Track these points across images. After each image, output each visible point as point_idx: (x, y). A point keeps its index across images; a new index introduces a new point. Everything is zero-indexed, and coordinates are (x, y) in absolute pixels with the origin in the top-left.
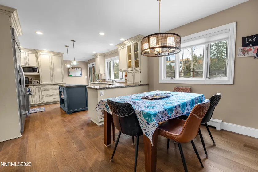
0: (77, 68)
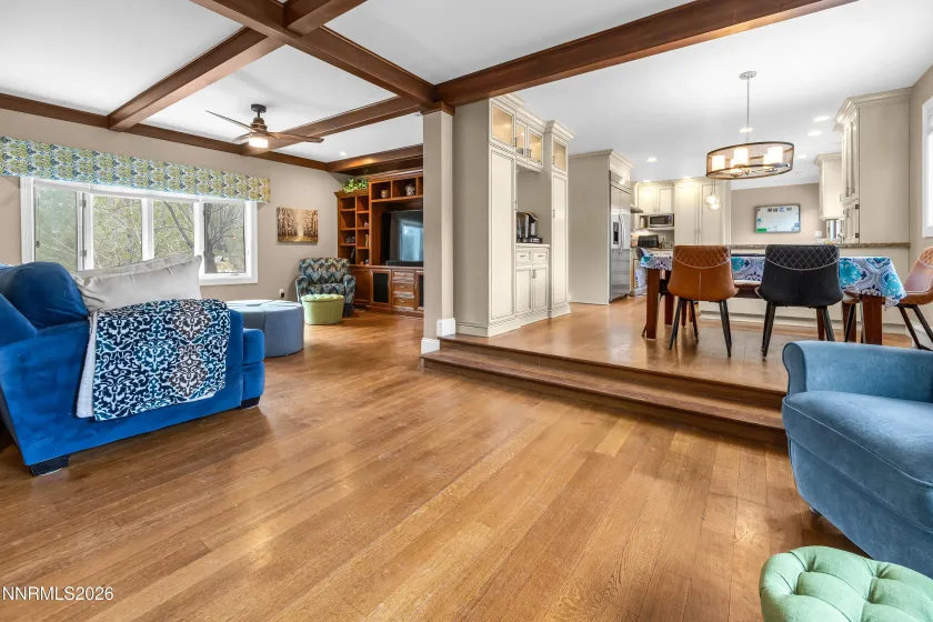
0: (785, 208)
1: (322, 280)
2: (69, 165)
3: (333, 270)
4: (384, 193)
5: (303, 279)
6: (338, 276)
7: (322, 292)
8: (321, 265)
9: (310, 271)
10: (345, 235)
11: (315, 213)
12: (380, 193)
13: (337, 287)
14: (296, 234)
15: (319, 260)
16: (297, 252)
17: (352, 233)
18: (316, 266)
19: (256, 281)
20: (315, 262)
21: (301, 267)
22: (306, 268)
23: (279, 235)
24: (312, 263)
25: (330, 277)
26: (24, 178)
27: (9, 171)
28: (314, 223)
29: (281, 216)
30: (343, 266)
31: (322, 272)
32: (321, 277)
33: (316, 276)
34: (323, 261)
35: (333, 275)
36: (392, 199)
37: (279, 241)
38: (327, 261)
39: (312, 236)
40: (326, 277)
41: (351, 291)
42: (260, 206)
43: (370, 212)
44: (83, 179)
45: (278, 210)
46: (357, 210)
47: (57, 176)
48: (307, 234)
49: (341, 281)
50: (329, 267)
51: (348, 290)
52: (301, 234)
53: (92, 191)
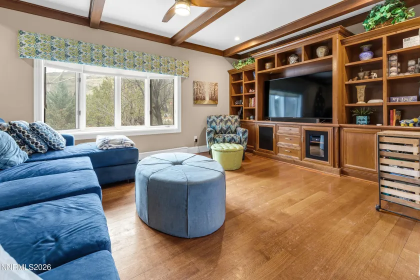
1: (223, 131)
2: (62, 50)
3: (229, 124)
4: (268, 65)
5: (211, 131)
6: (233, 128)
7: (224, 141)
8: (222, 120)
9: (214, 124)
10: (235, 99)
11: (216, 85)
12: (265, 66)
13: (235, 138)
14: (204, 99)
15: (220, 116)
16: (205, 111)
17: (239, 98)
18: (218, 121)
19: (180, 131)
20: (217, 118)
21: (208, 121)
22: (212, 122)
23: (194, 100)
24: (215, 119)
25: (228, 129)
26: (36, 60)
27: (24, 55)
28: (215, 92)
29: (196, 87)
30: (236, 120)
31: (223, 126)
32: (222, 129)
33: (218, 128)
34: (223, 118)
35: (229, 127)
36: (276, 68)
37: (194, 103)
38: (225, 117)
39: (214, 100)
40: (225, 128)
41: (245, 141)
42: (183, 79)
43: (256, 81)
44: (72, 61)
45: (194, 82)
46: (244, 81)
47: (55, 58)
48: (211, 99)
49: (235, 132)
50: (227, 122)
51: (243, 140)
52: (207, 98)
53: (85, 72)
